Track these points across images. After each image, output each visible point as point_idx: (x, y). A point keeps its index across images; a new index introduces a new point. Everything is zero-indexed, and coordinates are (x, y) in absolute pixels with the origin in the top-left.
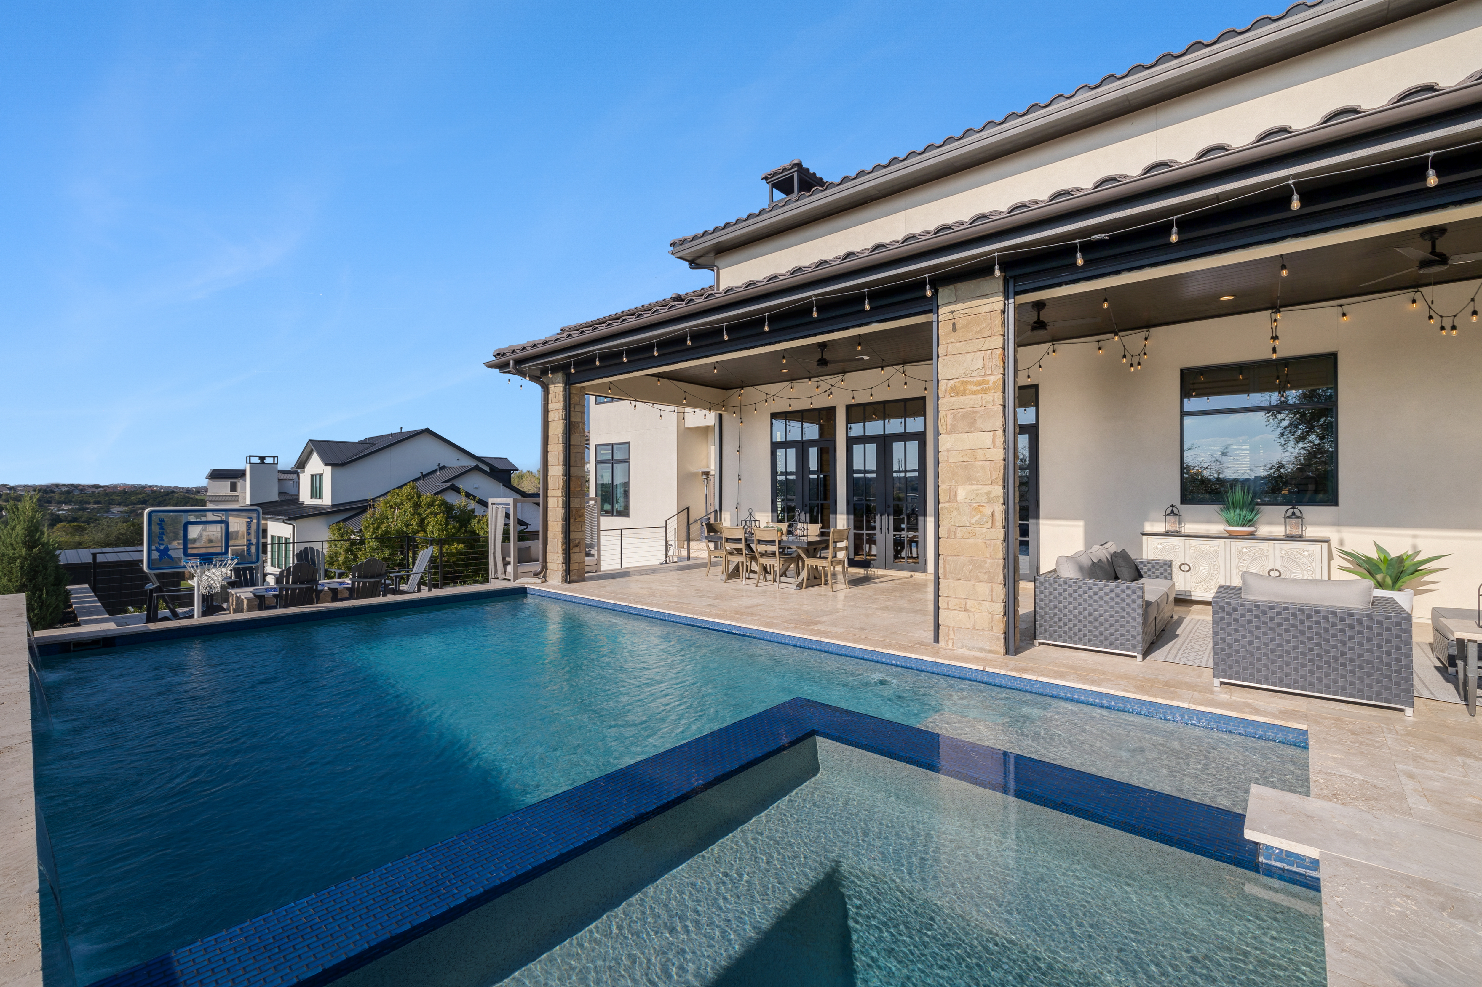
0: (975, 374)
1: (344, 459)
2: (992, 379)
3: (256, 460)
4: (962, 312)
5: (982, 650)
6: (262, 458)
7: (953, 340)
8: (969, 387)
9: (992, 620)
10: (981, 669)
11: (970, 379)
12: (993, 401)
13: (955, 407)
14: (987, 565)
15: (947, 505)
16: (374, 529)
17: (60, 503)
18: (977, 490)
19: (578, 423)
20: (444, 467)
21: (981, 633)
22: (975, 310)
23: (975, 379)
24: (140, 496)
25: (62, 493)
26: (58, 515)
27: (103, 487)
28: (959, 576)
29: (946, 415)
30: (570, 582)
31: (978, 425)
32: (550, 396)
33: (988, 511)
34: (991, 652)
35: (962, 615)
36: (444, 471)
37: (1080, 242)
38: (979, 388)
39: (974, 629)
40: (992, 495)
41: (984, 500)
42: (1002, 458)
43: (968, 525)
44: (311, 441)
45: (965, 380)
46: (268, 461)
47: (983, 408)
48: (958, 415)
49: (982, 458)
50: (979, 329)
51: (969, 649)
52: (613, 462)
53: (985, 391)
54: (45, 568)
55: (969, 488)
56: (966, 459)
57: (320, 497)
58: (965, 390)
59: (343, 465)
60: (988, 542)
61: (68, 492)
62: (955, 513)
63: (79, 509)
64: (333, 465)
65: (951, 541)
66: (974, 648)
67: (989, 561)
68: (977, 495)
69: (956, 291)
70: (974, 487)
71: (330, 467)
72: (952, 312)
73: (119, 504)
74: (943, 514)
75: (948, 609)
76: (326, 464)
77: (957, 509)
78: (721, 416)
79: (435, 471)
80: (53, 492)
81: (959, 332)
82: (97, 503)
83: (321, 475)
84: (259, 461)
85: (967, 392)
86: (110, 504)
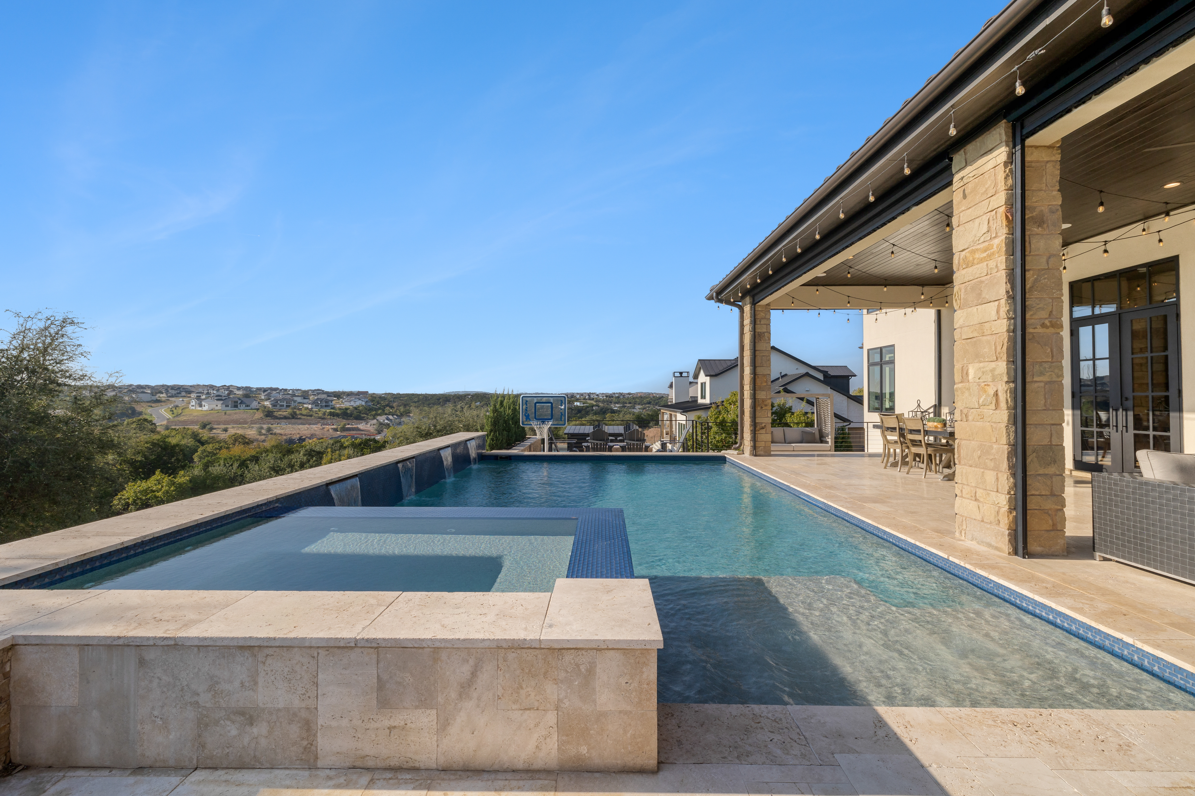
0: (982, 240)
1: (717, 371)
2: (996, 242)
3: (678, 375)
4: (970, 175)
5: (989, 545)
6: (681, 373)
7: (963, 208)
8: (977, 256)
9: (998, 513)
10: (946, 557)
11: (979, 247)
12: (997, 266)
13: (966, 280)
14: (994, 451)
15: (960, 385)
16: (715, 419)
17: (615, 403)
18: (983, 368)
19: (764, 333)
20: (786, 375)
21: (989, 526)
22: (981, 171)
23: (981, 246)
24: (648, 399)
25: (616, 398)
26: (614, 410)
27: (632, 394)
28: (970, 462)
29: (960, 289)
30: (756, 456)
31: (984, 295)
32: (745, 315)
33: (991, 392)
34: (997, 548)
35: (973, 505)
36: (784, 378)
37: (1018, 69)
38: (985, 255)
39: (982, 521)
40: (996, 373)
41: (989, 378)
42: (1005, 329)
43: (977, 406)
44: (699, 360)
45: (974, 248)
46: (684, 375)
47: (988, 277)
48: (968, 288)
49: (989, 332)
50: (984, 189)
51: (978, 543)
52: (881, 364)
53: (990, 257)
54: (499, 423)
55: (977, 365)
56: (975, 334)
57: (705, 398)
58: (974, 259)
59: (716, 375)
60: (994, 425)
61: (618, 397)
62: (967, 394)
63: (623, 407)
64: (711, 376)
65: (964, 424)
66: (983, 542)
67: (995, 446)
68: (983, 373)
69: (965, 153)
70: (982, 365)
71: (708, 378)
72: (962, 178)
73: (639, 404)
74: (958, 396)
75: (962, 497)
76: (706, 376)
77: (968, 389)
78: (939, 313)
79: (779, 378)
80: (613, 397)
81: (969, 198)
82: (630, 403)
83: (705, 383)
84: (679, 375)
85: (975, 261)
86: (635, 404)
